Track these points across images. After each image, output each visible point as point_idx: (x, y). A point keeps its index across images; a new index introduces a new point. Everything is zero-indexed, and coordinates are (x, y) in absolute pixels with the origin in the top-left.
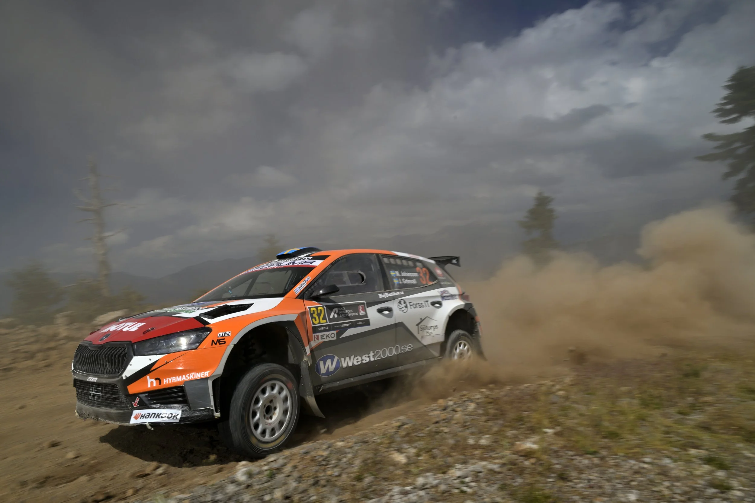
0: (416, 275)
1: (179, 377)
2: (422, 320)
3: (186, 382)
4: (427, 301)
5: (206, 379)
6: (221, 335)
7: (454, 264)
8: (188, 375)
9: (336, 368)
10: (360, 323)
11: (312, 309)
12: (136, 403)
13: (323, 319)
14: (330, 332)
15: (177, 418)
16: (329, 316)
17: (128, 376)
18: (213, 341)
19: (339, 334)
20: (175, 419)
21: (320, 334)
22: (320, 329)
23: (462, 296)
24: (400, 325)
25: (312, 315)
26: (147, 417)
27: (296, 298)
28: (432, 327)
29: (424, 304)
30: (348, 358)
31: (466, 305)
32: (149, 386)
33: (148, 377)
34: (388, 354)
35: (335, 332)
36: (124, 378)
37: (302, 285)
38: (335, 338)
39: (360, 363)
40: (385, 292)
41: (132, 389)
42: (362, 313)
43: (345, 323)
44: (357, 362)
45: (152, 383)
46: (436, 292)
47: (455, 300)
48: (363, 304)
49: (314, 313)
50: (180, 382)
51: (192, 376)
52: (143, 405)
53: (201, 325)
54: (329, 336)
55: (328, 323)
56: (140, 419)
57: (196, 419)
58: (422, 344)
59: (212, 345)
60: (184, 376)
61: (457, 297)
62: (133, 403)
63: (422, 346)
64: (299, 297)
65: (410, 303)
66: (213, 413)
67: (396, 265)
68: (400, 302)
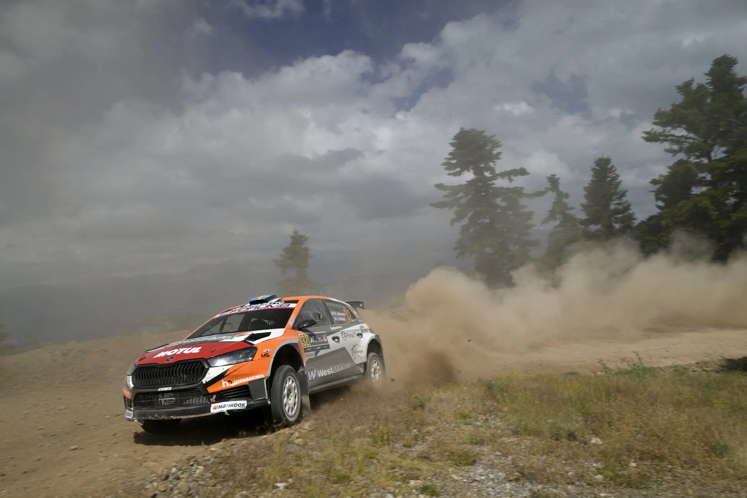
0: (344, 314)
1: (244, 379)
2: (354, 346)
3: (250, 382)
4: (355, 333)
5: (263, 379)
6: (266, 351)
7: (360, 307)
8: (250, 377)
9: (316, 377)
10: (325, 347)
11: (302, 336)
12: (213, 399)
13: (308, 343)
14: (312, 352)
15: (244, 406)
16: (310, 340)
17: (208, 381)
18: (262, 355)
19: (316, 354)
20: (243, 407)
21: (308, 353)
22: (307, 350)
23: (372, 331)
24: (343, 349)
25: (302, 340)
26: (224, 407)
27: (291, 329)
28: (360, 352)
29: (354, 335)
30: (320, 371)
31: (376, 336)
32: (224, 386)
33: (223, 381)
34: (339, 370)
35: (314, 352)
36: (204, 383)
37: (292, 320)
38: (314, 357)
39: (326, 374)
40: (333, 326)
41: (211, 389)
42: (325, 340)
43: (318, 346)
44: (325, 374)
45: (225, 384)
46: (357, 327)
47: (368, 333)
48: (324, 334)
49: (303, 339)
50: (246, 382)
51: (252, 378)
52: (218, 400)
53: (249, 346)
54: (312, 355)
55: (311, 346)
56: (219, 408)
57: (257, 405)
58: (355, 364)
59: (262, 357)
60: (247, 378)
61: (368, 331)
62: (211, 399)
63: (355, 365)
64: (293, 328)
65: (347, 334)
66: (267, 401)
67: (333, 307)
68: (342, 333)
